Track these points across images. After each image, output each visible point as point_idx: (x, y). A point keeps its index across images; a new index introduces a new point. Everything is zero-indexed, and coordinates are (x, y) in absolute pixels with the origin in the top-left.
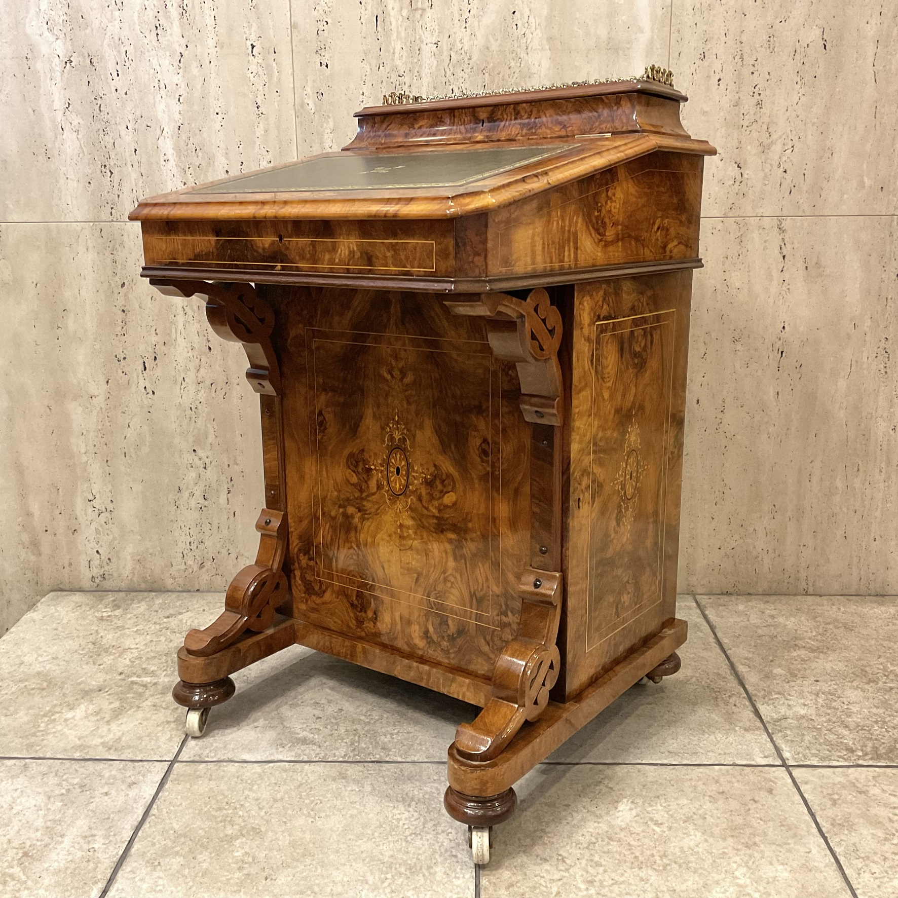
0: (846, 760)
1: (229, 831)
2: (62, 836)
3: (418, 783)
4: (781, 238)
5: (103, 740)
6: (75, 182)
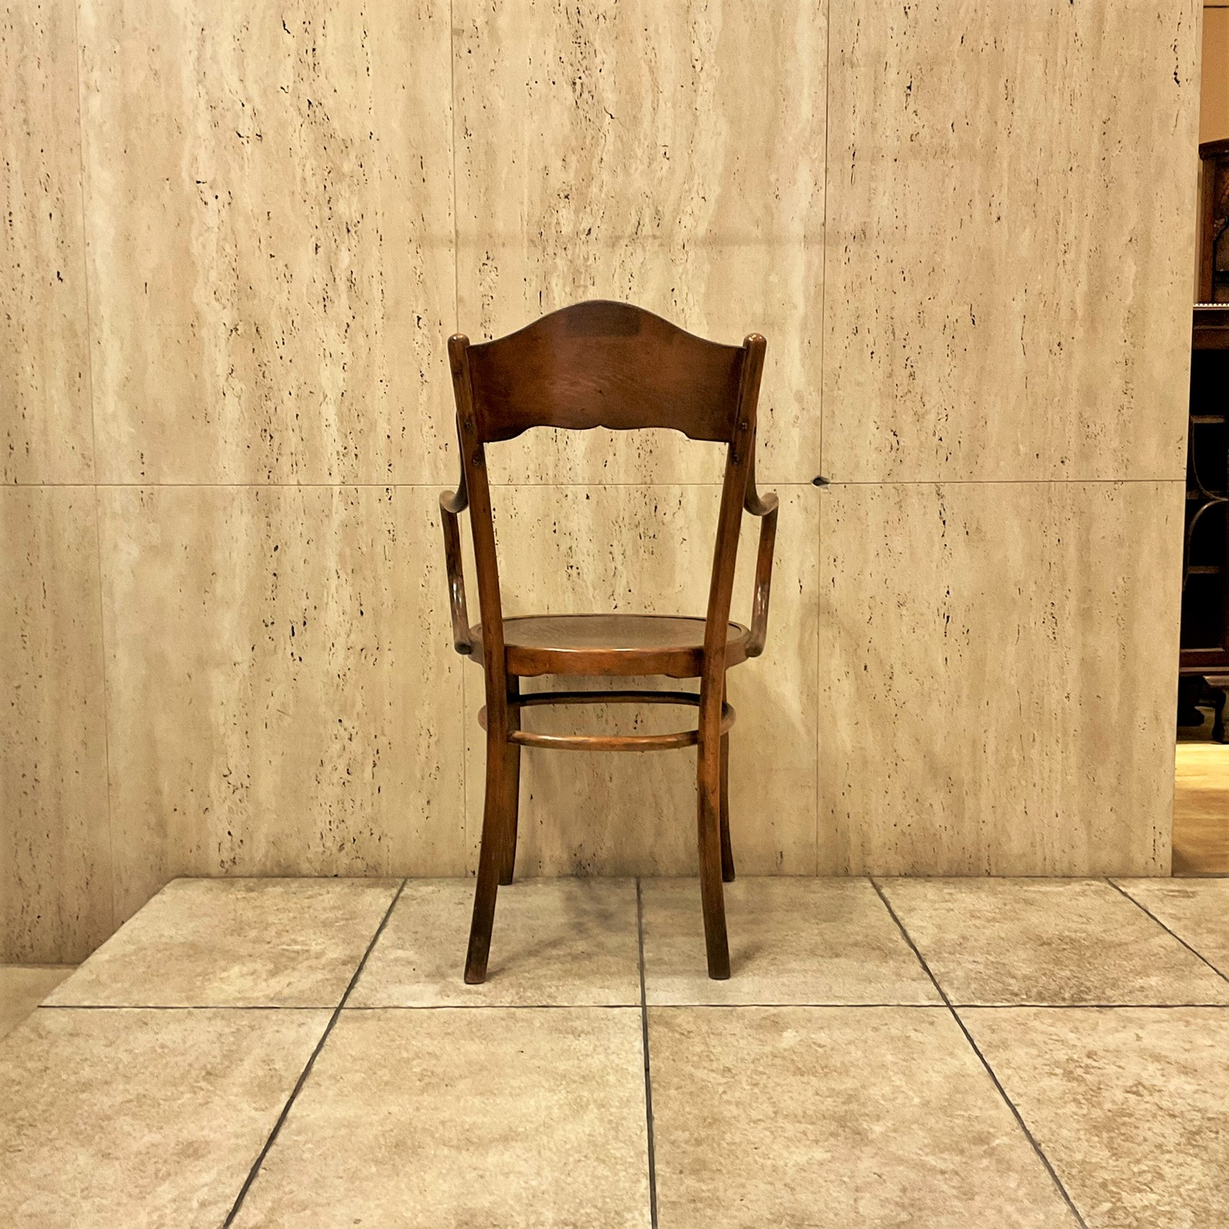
0: (1009, 1002)
4: (940, 503)
5: (263, 994)
6: (234, 448)
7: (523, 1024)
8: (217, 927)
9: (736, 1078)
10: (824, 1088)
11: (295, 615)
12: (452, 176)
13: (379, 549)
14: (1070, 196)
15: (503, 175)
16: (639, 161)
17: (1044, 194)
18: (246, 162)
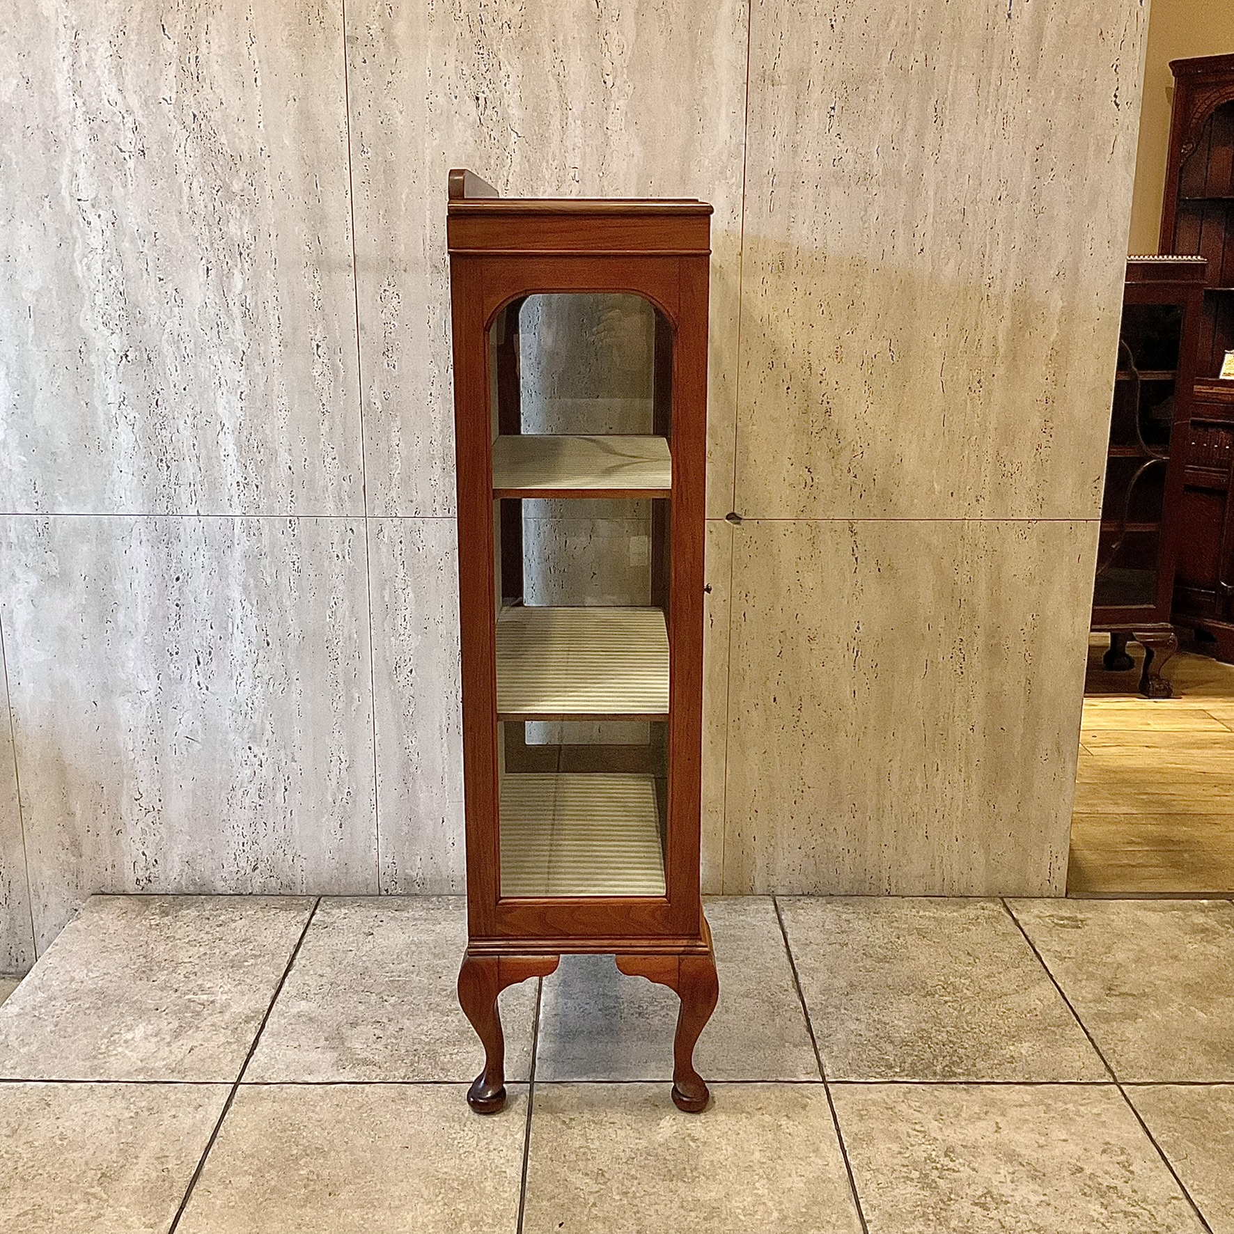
0: (882, 1076)
1: (294, 1151)
2: (136, 1157)
4: (853, 540)
5: (165, 1062)
7: (413, 1108)
8: (127, 966)
9: (608, 1184)
10: (690, 1199)
11: (199, 644)
12: (349, 196)
13: (285, 581)
14: (998, 226)
15: (404, 196)
16: (547, 184)
17: (971, 225)
18: (130, 179)
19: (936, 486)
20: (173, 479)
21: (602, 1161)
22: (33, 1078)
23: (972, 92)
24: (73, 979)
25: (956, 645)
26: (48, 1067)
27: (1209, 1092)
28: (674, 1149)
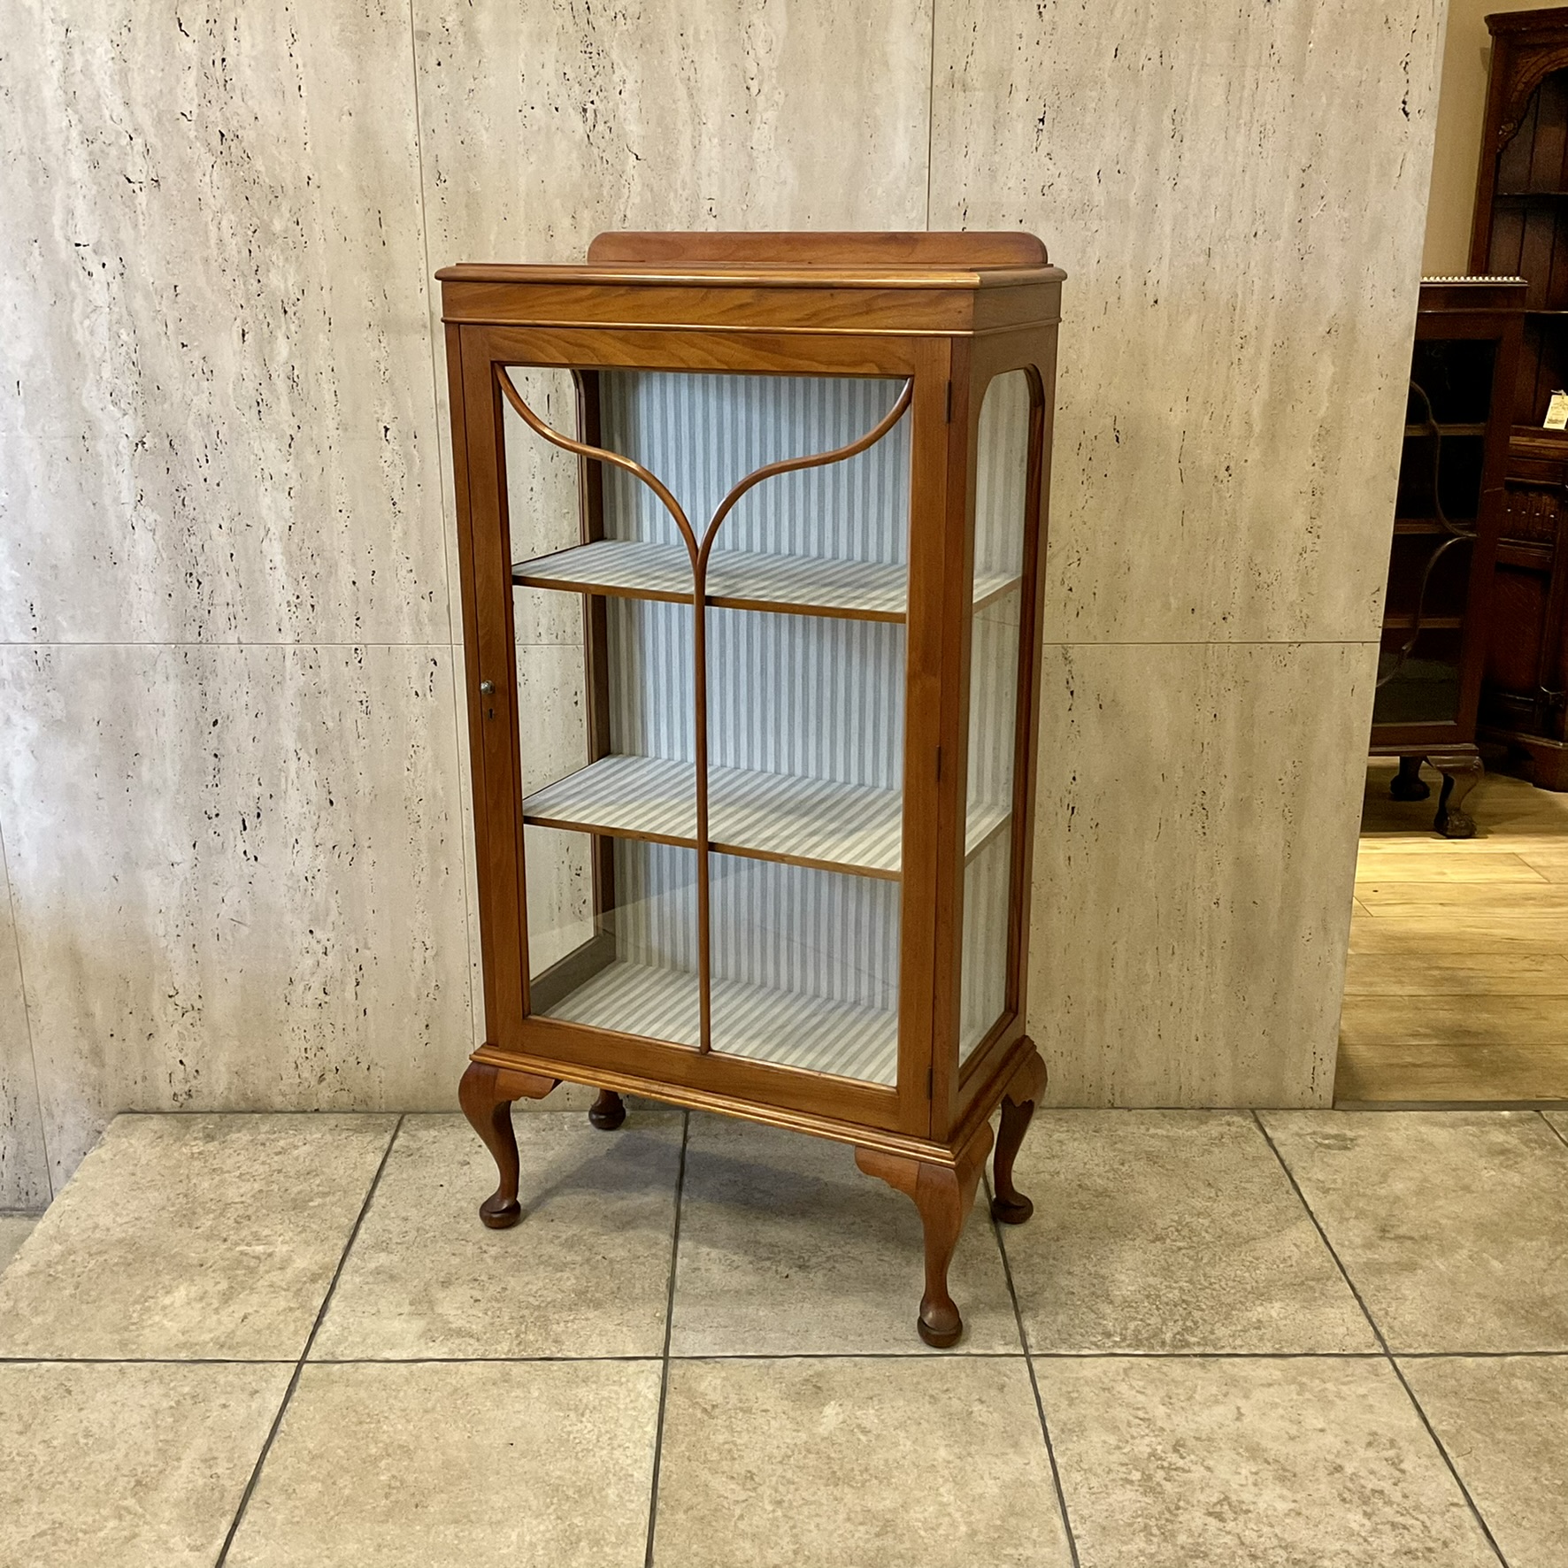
0: (1099, 1347)
1: (373, 1451)
2: (179, 1459)
3: (594, 1386)
4: (1068, 668)
5: (212, 1335)
6: (151, 596)
7: (519, 1392)
8: (163, 1208)
9: (759, 1491)
10: (859, 1509)
11: (244, 804)
12: (422, 237)
13: (348, 723)
14: (1252, 271)
15: (492, 238)
16: (675, 220)
17: (1218, 269)
18: (141, 217)
19: (1172, 600)
20: (206, 599)
21: (751, 1460)
22: (47, 1356)
23: (1219, 99)
24: (96, 1227)
25: (1198, 800)
26: (68, 1341)
27: (1502, 1366)
28: (840, 1445)
